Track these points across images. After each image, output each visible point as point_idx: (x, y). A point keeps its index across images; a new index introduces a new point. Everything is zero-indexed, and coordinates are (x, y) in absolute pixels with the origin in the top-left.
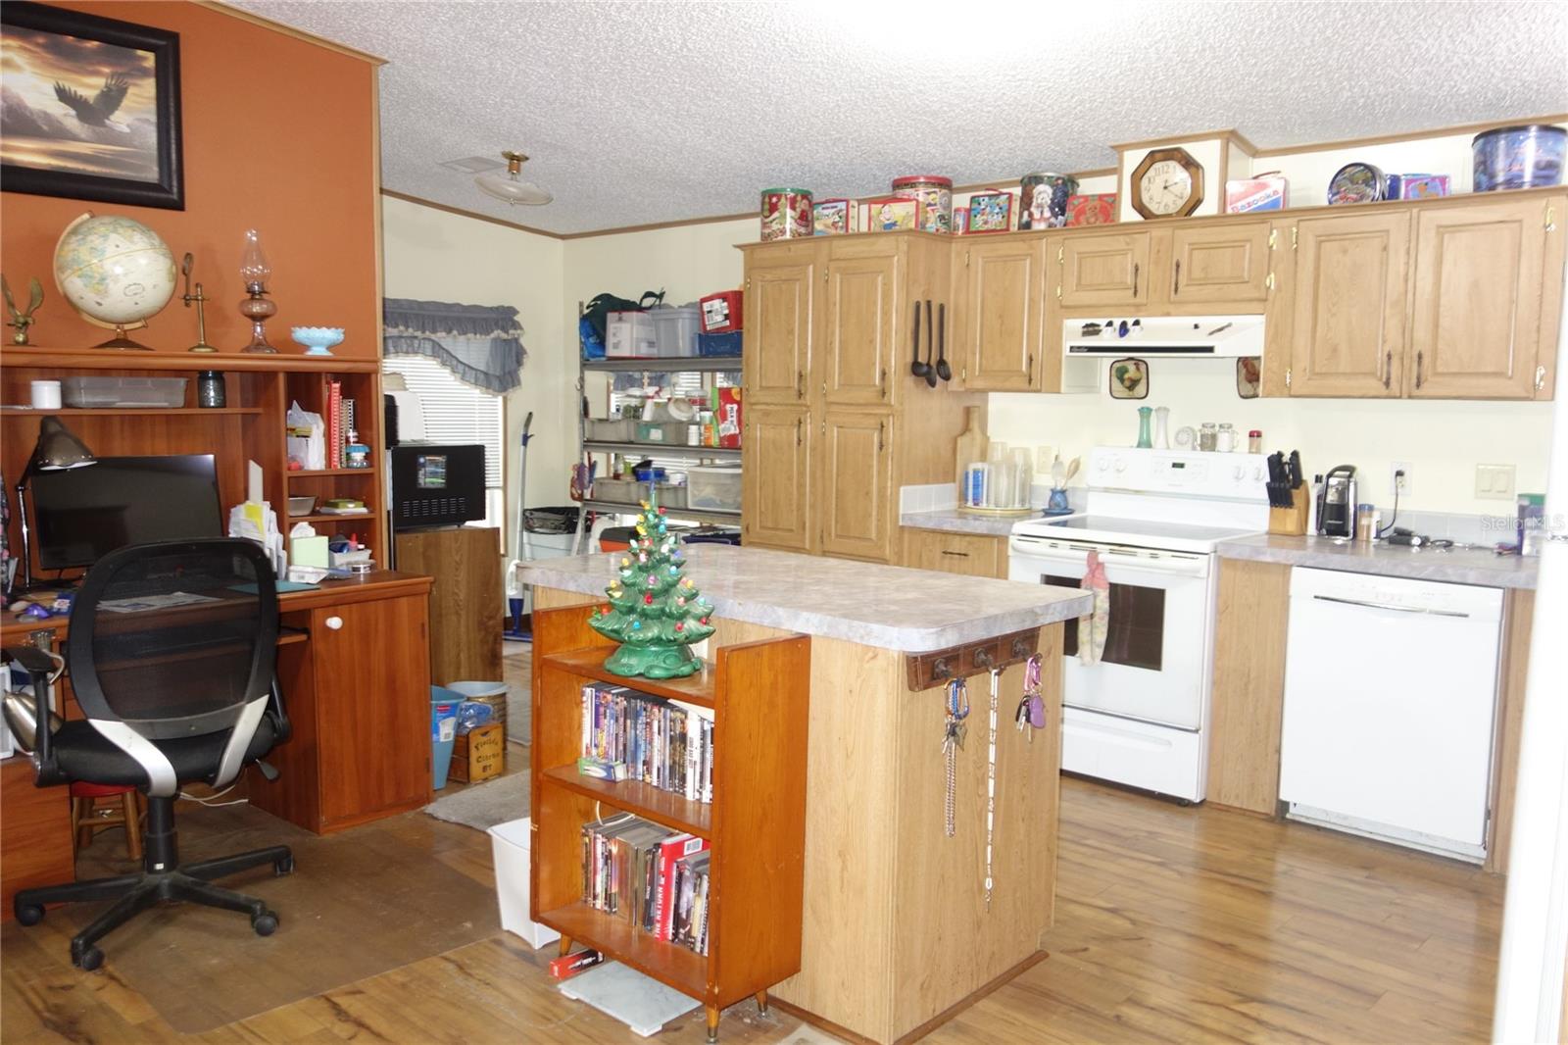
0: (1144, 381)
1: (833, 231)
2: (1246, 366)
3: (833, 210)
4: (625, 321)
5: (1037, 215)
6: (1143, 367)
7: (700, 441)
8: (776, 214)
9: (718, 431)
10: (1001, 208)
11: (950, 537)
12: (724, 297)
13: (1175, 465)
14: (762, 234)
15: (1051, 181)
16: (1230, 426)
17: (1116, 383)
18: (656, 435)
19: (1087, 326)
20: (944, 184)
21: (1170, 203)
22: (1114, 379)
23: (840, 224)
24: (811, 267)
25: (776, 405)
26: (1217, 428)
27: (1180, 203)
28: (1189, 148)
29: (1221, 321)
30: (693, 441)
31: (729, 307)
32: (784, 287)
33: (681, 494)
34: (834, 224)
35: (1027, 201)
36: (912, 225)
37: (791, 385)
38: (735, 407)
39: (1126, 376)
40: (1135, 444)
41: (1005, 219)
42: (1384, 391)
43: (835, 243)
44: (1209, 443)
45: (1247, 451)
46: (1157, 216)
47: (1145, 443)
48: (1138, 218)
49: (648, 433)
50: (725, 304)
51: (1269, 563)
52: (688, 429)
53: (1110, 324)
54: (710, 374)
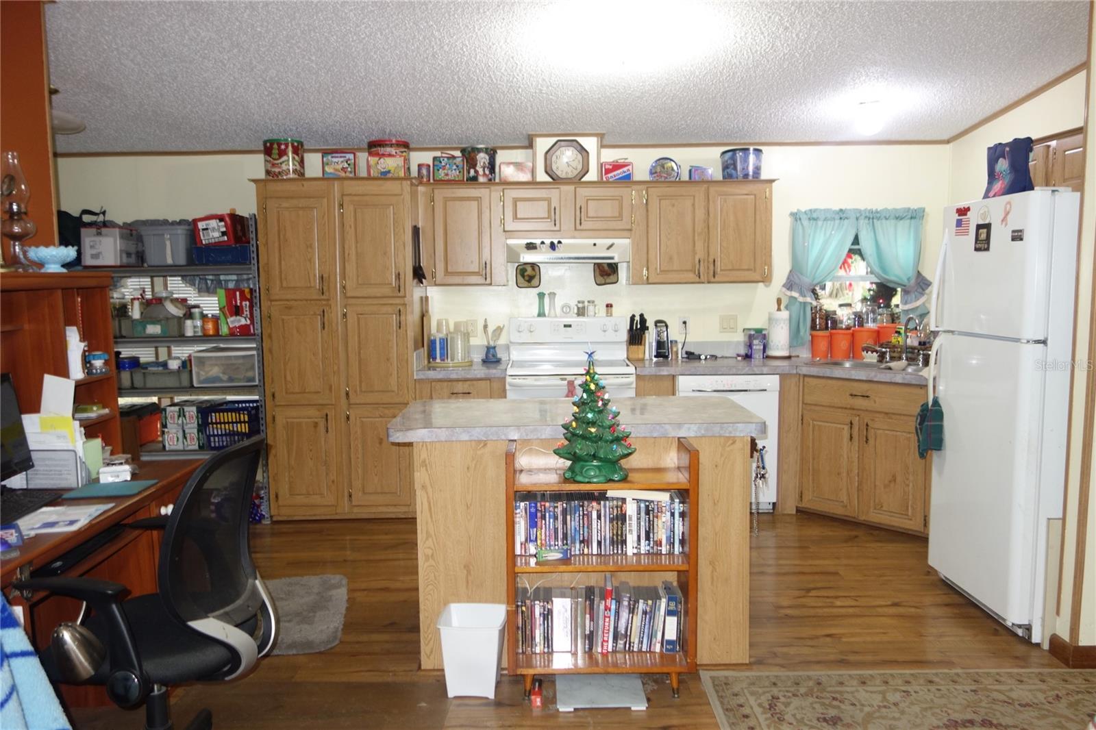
0: (537, 277)
1: (343, 174)
2: (599, 267)
3: (342, 159)
4: (106, 235)
5: (481, 172)
6: (537, 268)
7: (195, 332)
8: (285, 158)
9: (227, 323)
10: (457, 166)
11: (454, 383)
12: (221, 218)
13: (565, 326)
14: (268, 172)
15: (486, 151)
16: (593, 302)
17: (520, 279)
18: (154, 329)
19: (527, 244)
20: (405, 145)
21: (569, 171)
22: (519, 276)
23: (349, 169)
24: (325, 200)
25: (296, 300)
26: (586, 304)
27: (576, 172)
28: (581, 140)
29: (609, 242)
30: (189, 333)
31: (226, 226)
32: (301, 212)
33: (185, 376)
34: (343, 169)
35: (472, 163)
36: (402, 174)
37: (312, 285)
38: (248, 303)
39: (526, 274)
40: (536, 315)
41: (462, 174)
42: (697, 279)
43: (346, 182)
44: (581, 312)
45: (605, 315)
46: (562, 179)
47: (541, 314)
48: (549, 179)
49: (144, 328)
50: (223, 223)
51: (664, 376)
52: (184, 323)
53: (543, 243)
54: (162, 278)
